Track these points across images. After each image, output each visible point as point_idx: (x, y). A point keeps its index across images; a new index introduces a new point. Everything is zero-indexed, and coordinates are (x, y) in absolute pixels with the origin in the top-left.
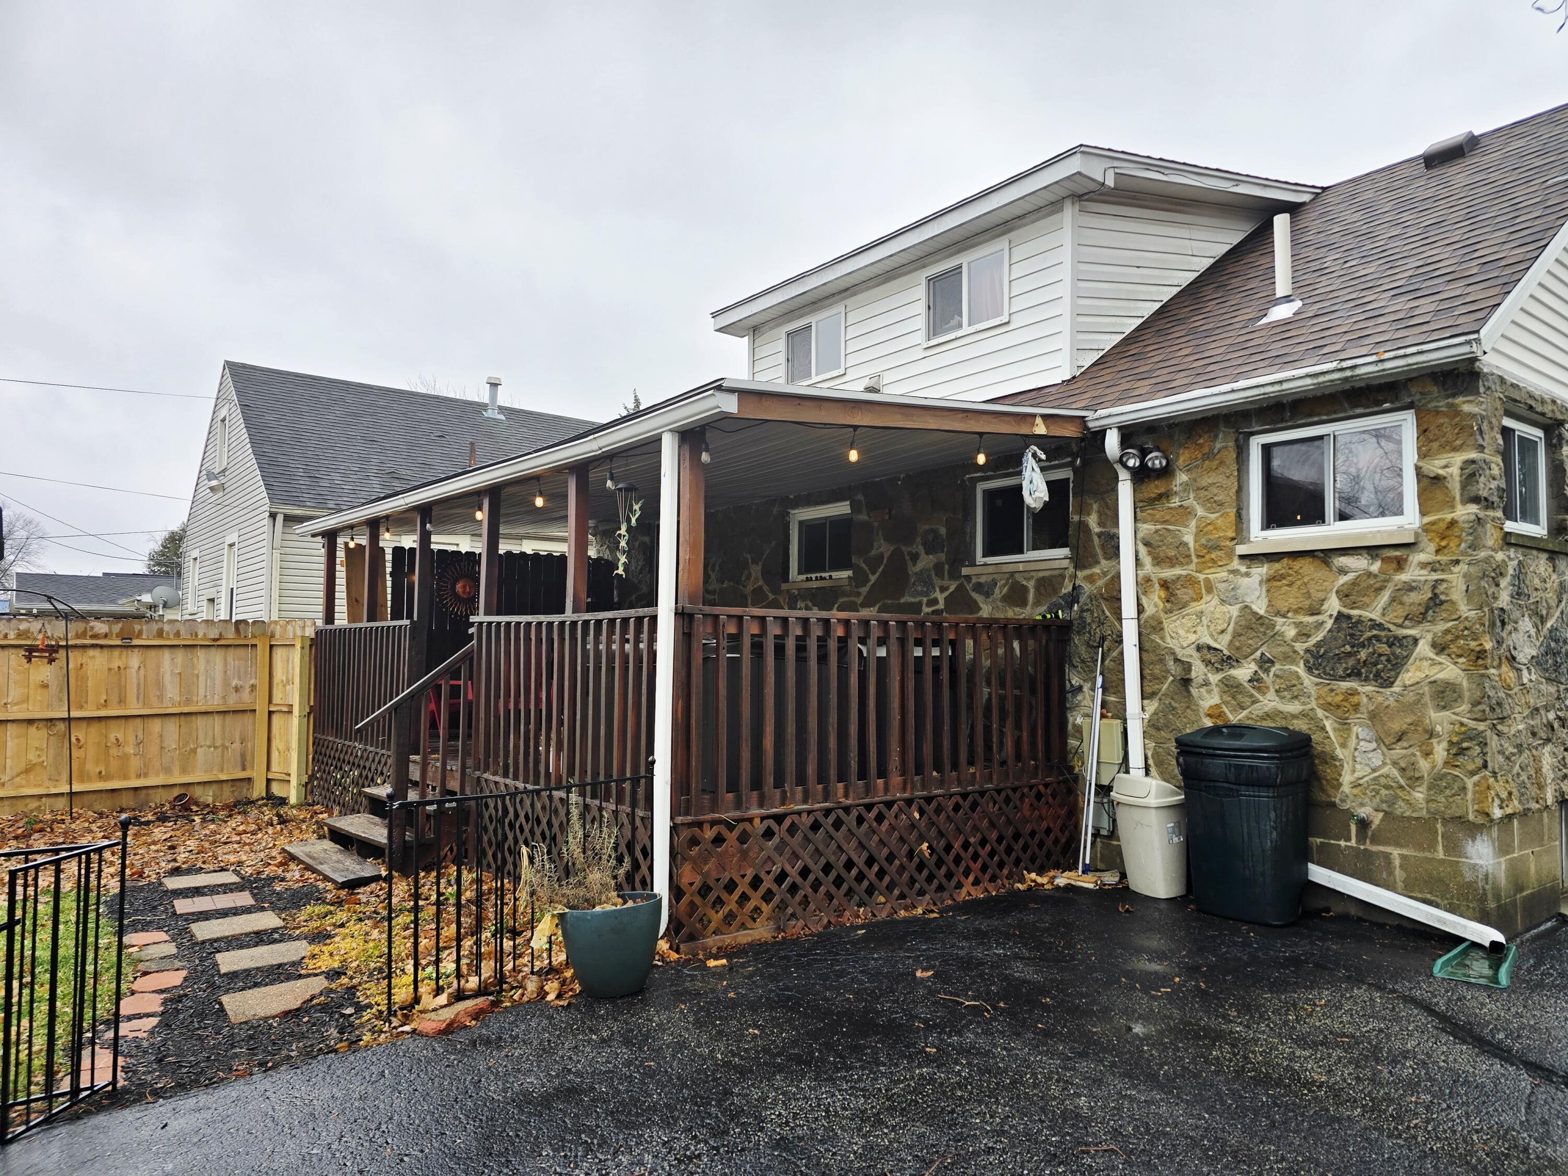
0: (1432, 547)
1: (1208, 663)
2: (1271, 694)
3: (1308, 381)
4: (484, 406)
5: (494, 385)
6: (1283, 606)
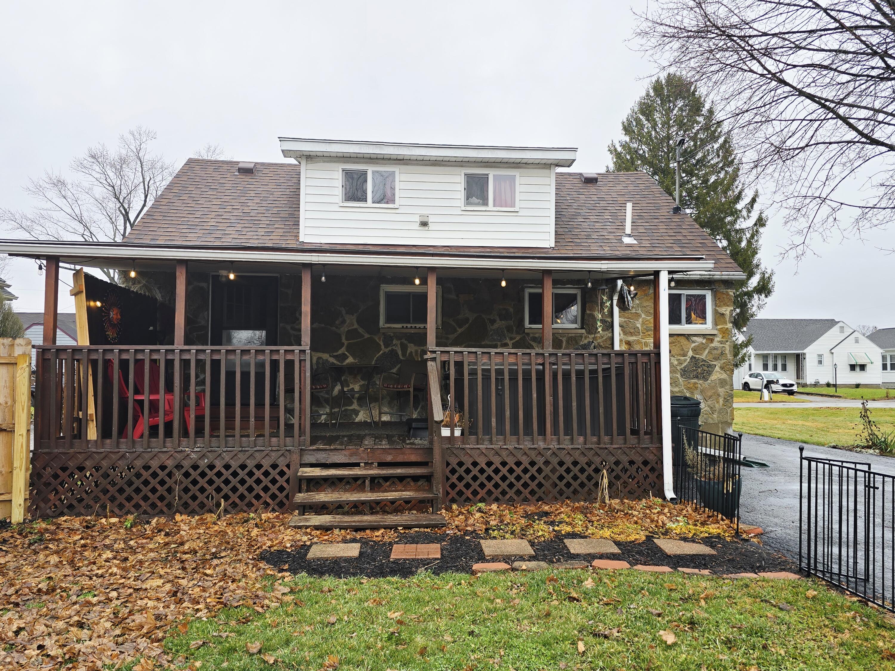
0: (721, 336)
6: (673, 353)
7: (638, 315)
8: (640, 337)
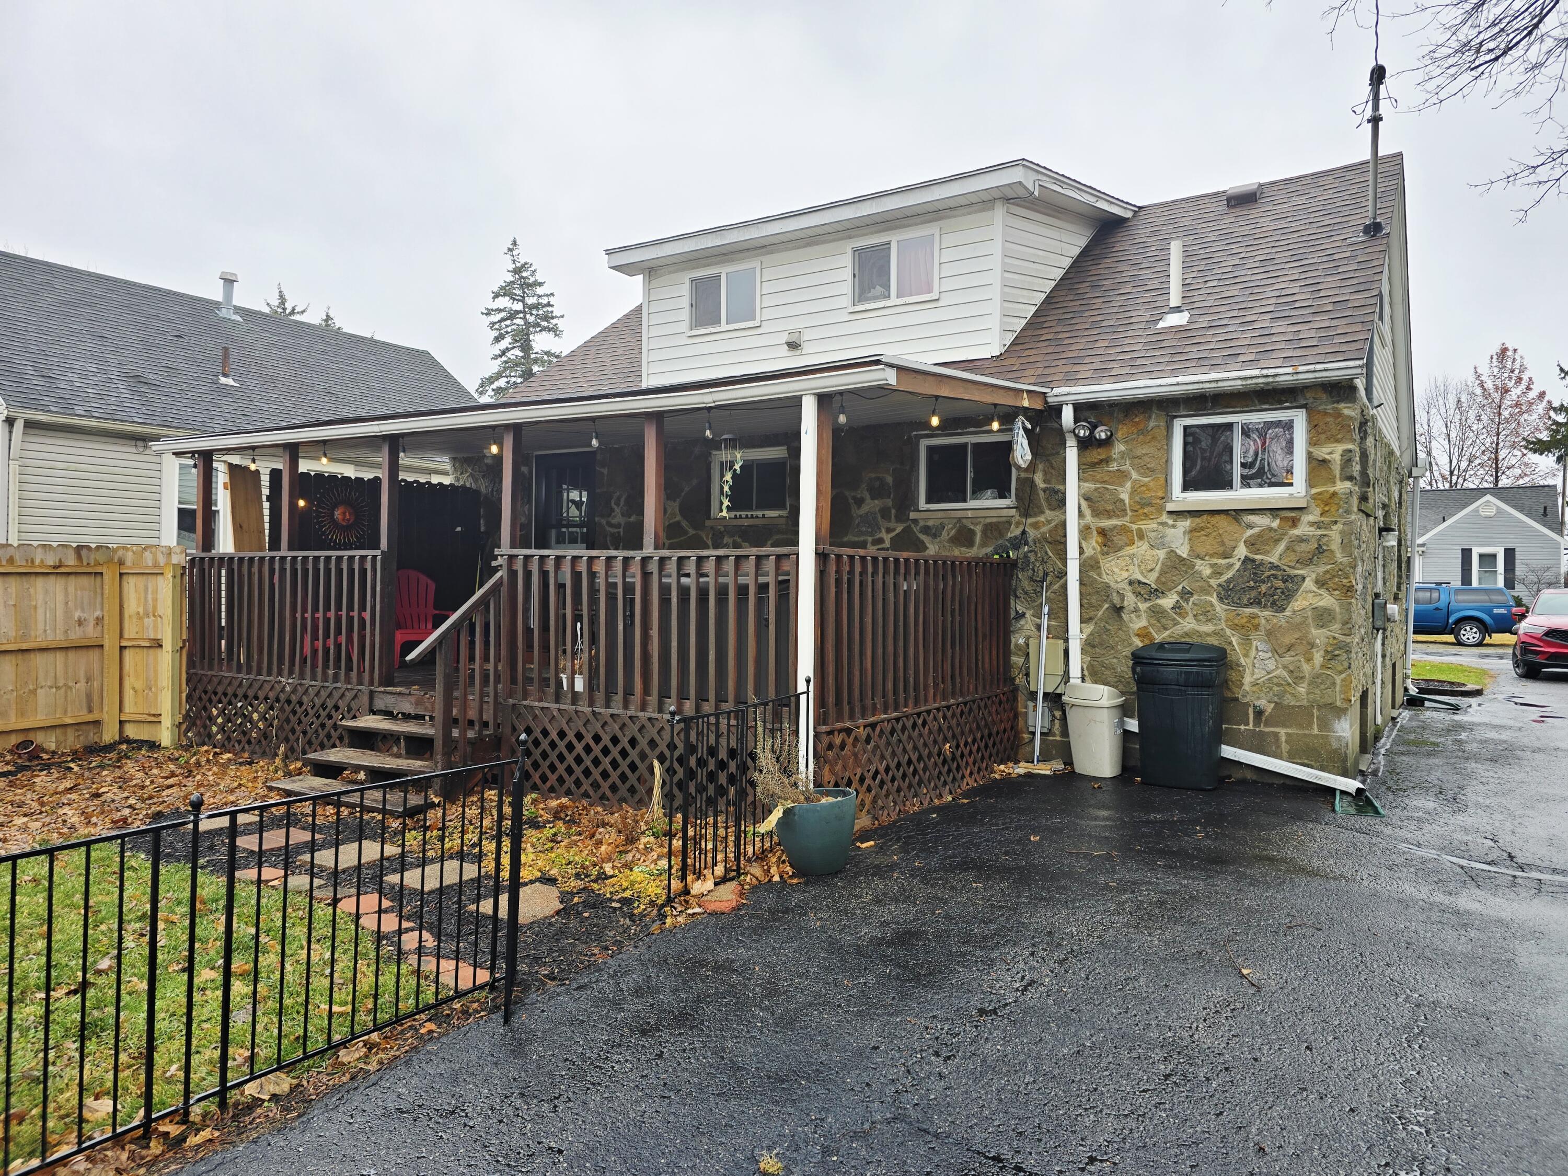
0: (1318, 511)
1: (1138, 594)
2: (1190, 618)
3: (1239, 382)
4: (217, 305)
5: (229, 281)
6: (1201, 550)
7: (1123, 476)
8: (1128, 518)
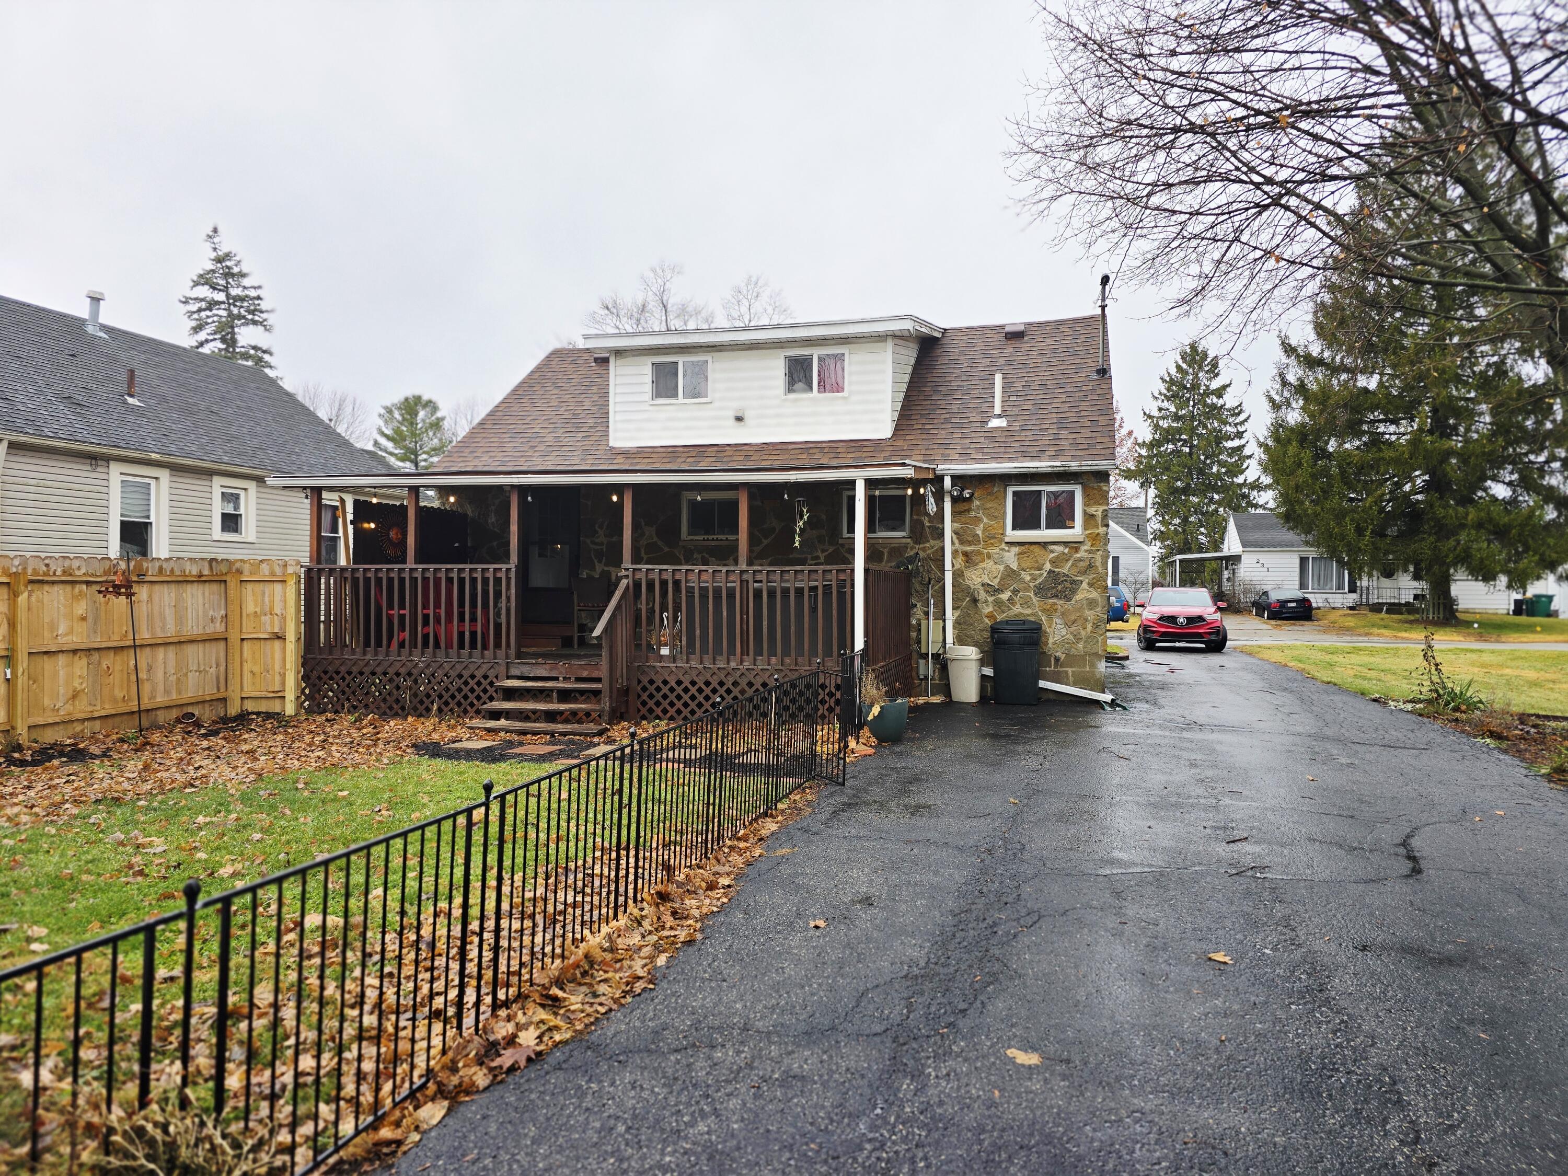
0: (1089, 544)
1: (987, 592)
2: (1018, 606)
4: (82, 321)
5: (96, 300)
6: (1024, 565)
7: (978, 520)
8: (981, 546)
